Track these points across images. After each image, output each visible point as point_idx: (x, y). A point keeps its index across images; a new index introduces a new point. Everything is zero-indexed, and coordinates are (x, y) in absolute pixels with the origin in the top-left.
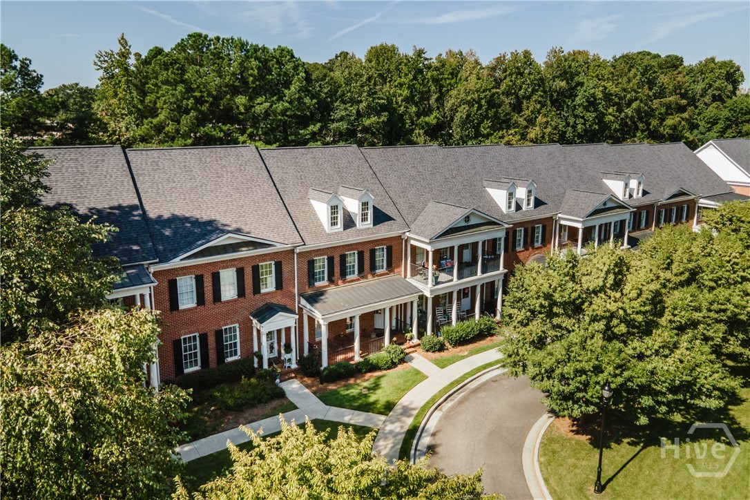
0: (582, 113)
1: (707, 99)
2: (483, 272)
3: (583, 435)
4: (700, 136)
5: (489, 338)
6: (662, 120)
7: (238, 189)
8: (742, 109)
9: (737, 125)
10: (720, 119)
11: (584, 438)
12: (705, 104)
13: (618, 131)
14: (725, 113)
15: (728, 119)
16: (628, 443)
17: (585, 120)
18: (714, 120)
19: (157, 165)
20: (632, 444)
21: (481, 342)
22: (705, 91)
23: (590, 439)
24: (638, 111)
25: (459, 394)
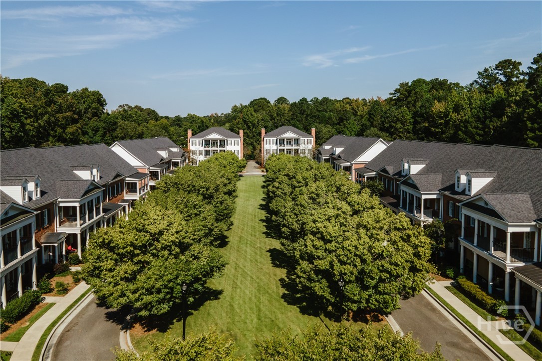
0: (8, 123)
1: (89, 115)
2: (22, 254)
3: (152, 330)
4: (90, 139)
5: (37, 307)
6: (64, 128)
8: (111, 122)
9: (109, 132)
10: (99, 128)
11: (154, 331)
12: (88, 118)
13: (35, 136)
14: (102, 124)
15: (104, 128)
16: (176, 321)
17: (11, 129)
18: (96, 128)
20: (178, 321)
21: (33, 311)
22: (86, 109)
23: (157, 330)
24: (48, 122)
25: (49, 351)
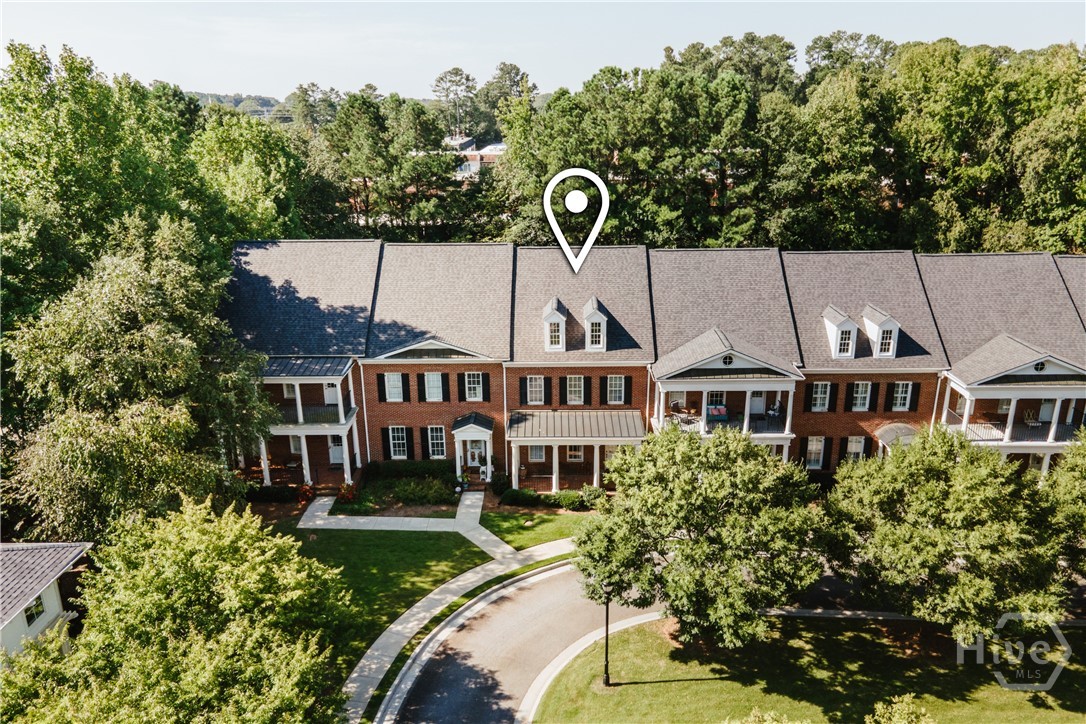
7: (471, 292)
19: (406, 262)
